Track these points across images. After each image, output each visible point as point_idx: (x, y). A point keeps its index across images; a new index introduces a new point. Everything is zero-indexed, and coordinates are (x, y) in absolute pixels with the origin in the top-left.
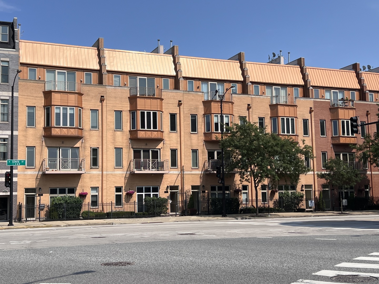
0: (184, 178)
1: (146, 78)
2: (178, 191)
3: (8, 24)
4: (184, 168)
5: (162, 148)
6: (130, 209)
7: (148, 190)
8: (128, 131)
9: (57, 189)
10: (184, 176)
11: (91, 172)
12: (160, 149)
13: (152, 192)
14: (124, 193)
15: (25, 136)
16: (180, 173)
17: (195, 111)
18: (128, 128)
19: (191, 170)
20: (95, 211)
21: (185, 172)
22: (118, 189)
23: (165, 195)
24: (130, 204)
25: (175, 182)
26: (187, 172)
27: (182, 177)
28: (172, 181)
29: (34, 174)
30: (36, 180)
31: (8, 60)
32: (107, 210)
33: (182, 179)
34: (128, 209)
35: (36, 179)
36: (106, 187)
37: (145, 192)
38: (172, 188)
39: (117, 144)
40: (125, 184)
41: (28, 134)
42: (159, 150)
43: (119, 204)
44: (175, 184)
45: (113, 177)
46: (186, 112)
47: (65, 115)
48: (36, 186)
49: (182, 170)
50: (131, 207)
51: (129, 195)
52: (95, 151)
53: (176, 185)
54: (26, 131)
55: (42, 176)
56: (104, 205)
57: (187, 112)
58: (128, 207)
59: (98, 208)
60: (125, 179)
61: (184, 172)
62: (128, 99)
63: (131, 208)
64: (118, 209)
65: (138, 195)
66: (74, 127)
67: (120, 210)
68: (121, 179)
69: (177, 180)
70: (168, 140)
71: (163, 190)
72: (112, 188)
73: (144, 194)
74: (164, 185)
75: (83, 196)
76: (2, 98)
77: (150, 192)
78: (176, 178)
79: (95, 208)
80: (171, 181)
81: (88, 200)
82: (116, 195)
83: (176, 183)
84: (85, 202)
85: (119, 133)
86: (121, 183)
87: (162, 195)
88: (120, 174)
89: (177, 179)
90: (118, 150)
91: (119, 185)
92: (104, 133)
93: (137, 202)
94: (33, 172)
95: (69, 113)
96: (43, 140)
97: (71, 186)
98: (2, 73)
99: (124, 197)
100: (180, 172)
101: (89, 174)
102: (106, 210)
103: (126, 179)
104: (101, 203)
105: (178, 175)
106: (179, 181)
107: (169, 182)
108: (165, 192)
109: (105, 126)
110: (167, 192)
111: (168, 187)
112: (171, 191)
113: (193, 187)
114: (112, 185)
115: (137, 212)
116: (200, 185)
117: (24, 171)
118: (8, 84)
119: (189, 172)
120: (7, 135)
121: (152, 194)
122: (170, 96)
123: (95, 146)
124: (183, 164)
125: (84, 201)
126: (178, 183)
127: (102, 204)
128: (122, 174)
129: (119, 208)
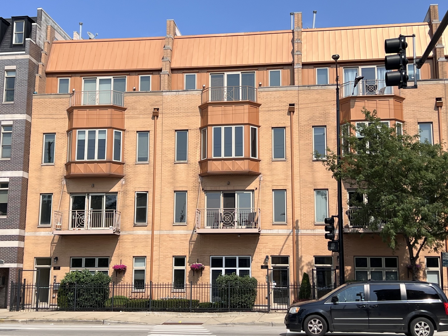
0: (300, 242)
1: (239, 73)
2: (288, 266)
3: (24, 18)
4: (299, 224)
5: (256, 188)
6: (198, 295)
7: (231, 262)
8: (198, 163)
9: (82, 259)
10: (299, 239)
11: (134, 232)
12: (253, 191)
13: (240, 266)
14: (187, 268)
15: (39, 179)
16: (292, 233)
17: (321, 119)
18: (197, 157)
19: (313, 227)
20: (139, 296)
21: (301, 232)
22: (179, 261)
23: (262, 273)
24: (198, 286)
25: (282, 248)
26: (305, 230)
27: (295, 239)
28: (275, 247)
29: (49, 235)
30: (51, 246)
31: (14, 67)
32: (160, 295)
33: (296, 243)
34: (196, 295)
35: (52, 243)
36: (158, 257)
37: (225, 267)
38: (276, 259)
39: (178, 185)
40: (189, 252)
41: (43, 175)
42: (251, 193)
43: (180, 286)
44: (280, 252)
45: (170, 240)
46: (303, 123)
47: (92, 142)
48: (51, 255)
49: (296, 227)
50: (201, 291)
51: (197, 271)
52: (142, 198)
53: (283, 254)
54: (40, 170)
55: (60, 238)
56: (154, 286)
57: (305, 123)
58: (196, 292)
59: (145, 292)
60: (189, 244)
61: (299, 231)
62: (198, 110)
63: (201, 294)
64: (177, 295)
65: (213, 271)
66: (105, 160)
67: (181, 296)
68: (183, 242)
69: (285, 246)
70: (268, 173)
71: (257, 262)
72: (167, 258)
73: (223, 269)
74: (260, 254)
75: (120, 271)
76: (3, 123)
77: (236, 267)
78: (284, 242)
79: (140, 292)
80: (273, 247)
81: (129, 278)
82: (175, 270)
83: (283, 251)
84: (123, 282)
85: (181, 167)
86: (184, 250)
87: (256, 271)
88: (182, 235)
89: (286, 243)
90: (181, 195)
91: (180, 254)
92: (158, 168)
93: (211, 284)
94: (47, 232)
95: (99, 140)
96: (64, 182)
97: (102, 254)
98: (6, 88)
99: (188, 273)
100: (291, 231)
101: (132, 236)
102: (156, 295)
103: (191, 244)
104: (149, 284)
105: (288, 237)
106: (289, 247)
107: (270, 250)
108: (262, 267)
109: (160, 157)
110: (266, 267)
111: (267, 257)
112: (274, 265)
113: (319, 259)
114: (168, 254)
115: (211, 302)
116: (332, 256)
117: (36, 232)
118: (12, 102)
119: (309, 232)
120: (7, 177)
121: (238, 269)
122: (273, 97)
123: (142, 190)
124: (297, 217)
125: (123, 279)
126: (288, 251)
127: (151, 285)
128: (185, 235)
129: (179, 292)
